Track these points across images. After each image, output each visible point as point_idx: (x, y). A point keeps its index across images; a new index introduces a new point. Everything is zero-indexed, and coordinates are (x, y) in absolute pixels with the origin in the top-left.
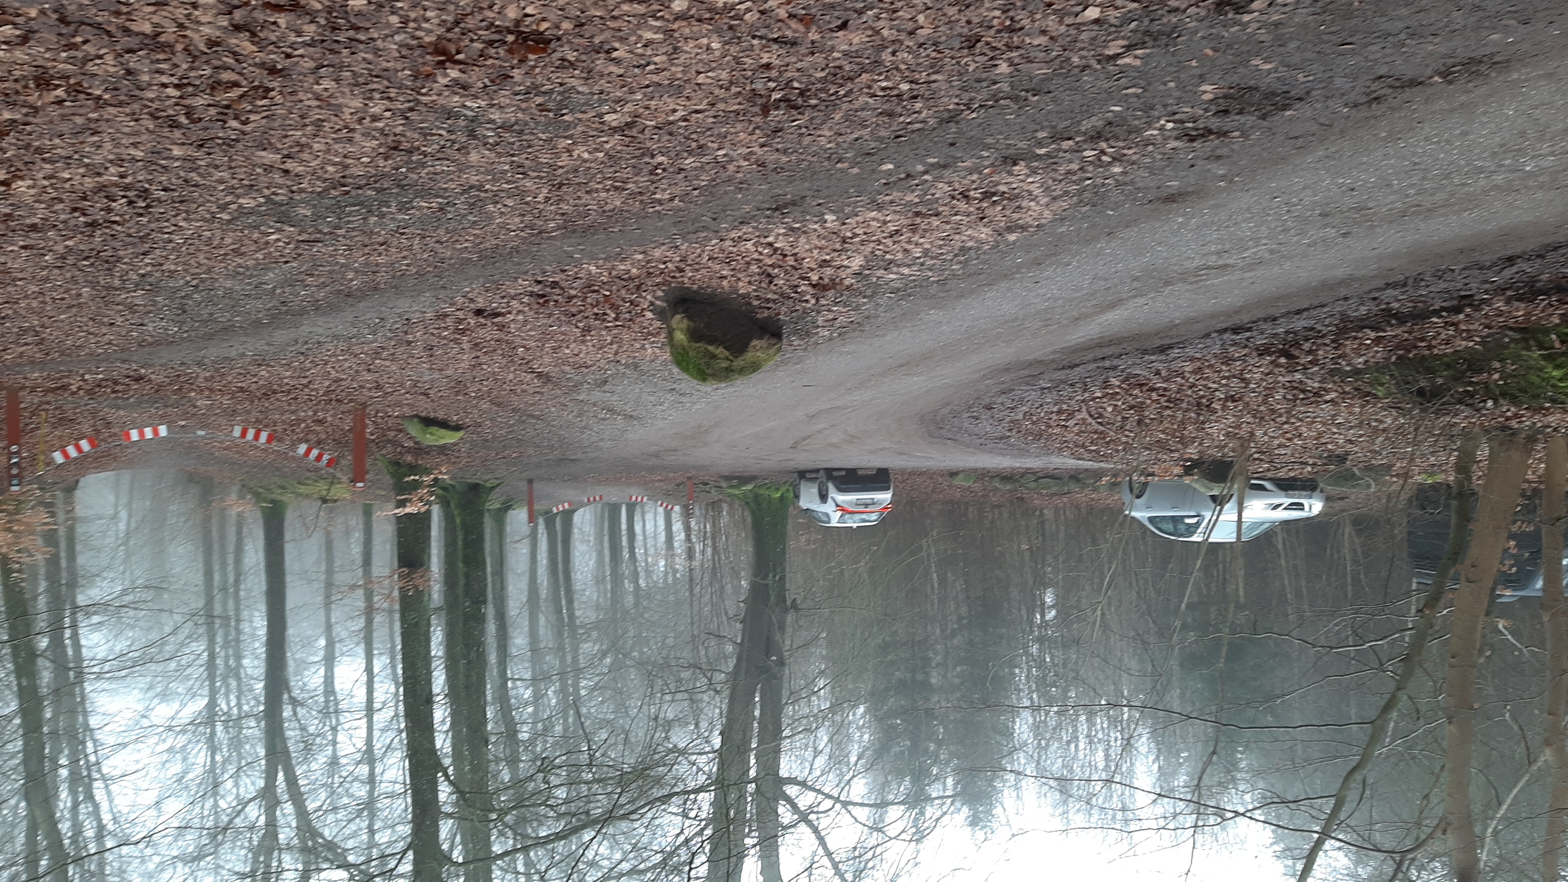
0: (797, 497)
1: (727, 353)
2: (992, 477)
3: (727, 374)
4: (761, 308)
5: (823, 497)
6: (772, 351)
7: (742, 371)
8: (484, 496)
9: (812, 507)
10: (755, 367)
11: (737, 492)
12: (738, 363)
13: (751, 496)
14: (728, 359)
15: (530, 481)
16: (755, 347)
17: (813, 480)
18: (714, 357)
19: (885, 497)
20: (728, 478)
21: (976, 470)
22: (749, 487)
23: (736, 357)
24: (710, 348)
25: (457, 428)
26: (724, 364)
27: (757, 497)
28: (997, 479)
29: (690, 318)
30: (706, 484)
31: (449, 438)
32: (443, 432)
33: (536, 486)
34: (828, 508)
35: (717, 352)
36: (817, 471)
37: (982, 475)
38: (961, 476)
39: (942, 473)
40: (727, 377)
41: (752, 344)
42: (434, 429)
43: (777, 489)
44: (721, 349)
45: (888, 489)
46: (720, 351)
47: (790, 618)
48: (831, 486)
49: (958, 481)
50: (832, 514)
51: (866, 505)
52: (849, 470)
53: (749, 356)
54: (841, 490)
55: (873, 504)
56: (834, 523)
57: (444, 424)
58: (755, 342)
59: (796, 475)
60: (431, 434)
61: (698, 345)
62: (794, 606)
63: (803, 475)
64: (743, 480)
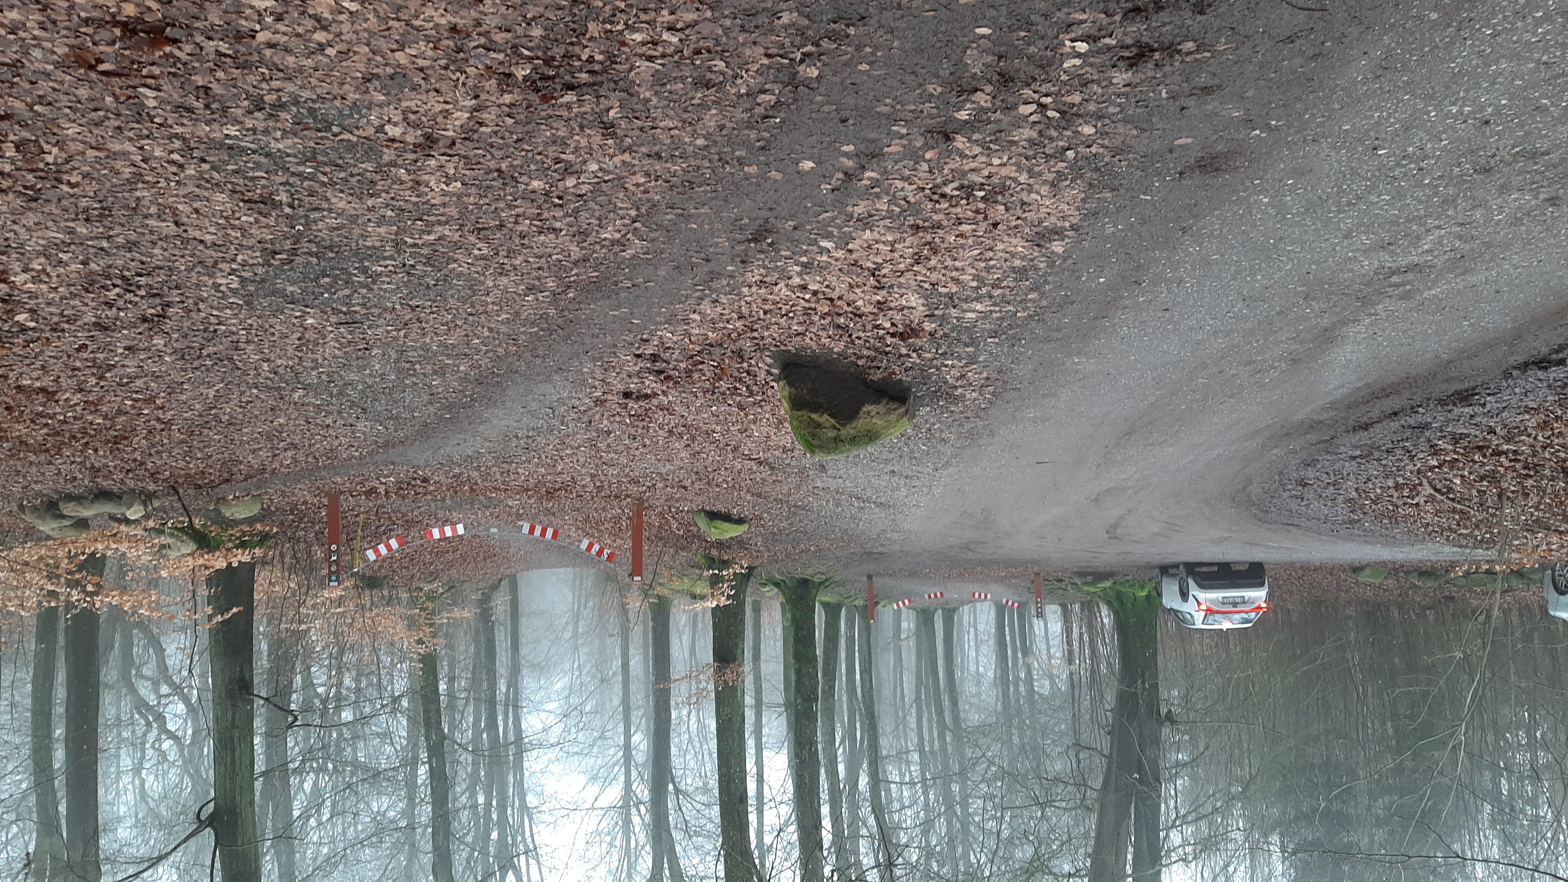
0: (1160, 595)
1: (833, 421)
2: (1407, 573)
3: (836, 444)
4: (870, 368)
5: (1184, 595)
6: (893, 417)
7: (854, 441)
8: (814, 591)
9: (1176, 606)
10: (871, 436)
11: (1093, 590)
12: (848, 431)
13: (1112, 594)
14: (834, 427)
15: (870, 577)
16: (869, 413)
17: (1174, 576)
18: (818, 425)
19: (1258, 595)
20: (1082, 574)
21: (1384, 563)
22: (1107, 584)
23: (844, 425)
24: (814, 416)
25: (740, 521)
26: (832, 434)
27: (1119, 596)
28: (1415, 575)
29: (791, 384)
30: (1060, 581)
31: (732, 531)
32: (727, 525)
33: (878, 582)
34: (1189, 607)
35: (822, 420)
36: (1176, 566)
37: (1394, 569)
38: (1367, 571)
39: (1342, 568)
40: (836, 448)
41: (864, 409)
42: (718, 523)
43: (1142, 588)
44: (826, 416)
45: (1262, 585)
46: (824, 419)
47: (1166, 731)
48: (1191, 581)
49: (1363, 578)
50: (1195, 615)
51: (1235, 604)
52: (1220, 565)
53: (861, 423)
54: (1202, 587)
55: (1244, 602)
56: (1199, 625)
57: (727, 518)
58: (867, 408)
59: (1157, 571)
60: (715, 527)
61: (799, 413)
62: (1169, 717)
63: (1166, 570)
64: (1099, 576)
